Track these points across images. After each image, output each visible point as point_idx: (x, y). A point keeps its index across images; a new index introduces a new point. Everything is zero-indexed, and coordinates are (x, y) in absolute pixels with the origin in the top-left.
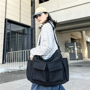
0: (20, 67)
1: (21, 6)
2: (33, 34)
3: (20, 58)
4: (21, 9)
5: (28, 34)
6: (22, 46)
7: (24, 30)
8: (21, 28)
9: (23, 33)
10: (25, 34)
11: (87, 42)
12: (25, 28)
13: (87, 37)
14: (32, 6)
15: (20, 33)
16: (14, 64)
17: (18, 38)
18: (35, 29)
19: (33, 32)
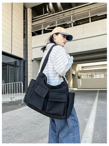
0: (11, 98)
1: (13, 37)
2: (26, 66)
3: (11, 90)
4: (13, 39)
5: (20, 66)
6: (13, 78)
7: (16, 62)
8: (12, 60)
9: (15, 65)
10: (17, 66)
11: (73, 75)
12: (17, 60)
13: (72, 70)
14: (24, 37)
15: (11, 65)
16: (7, 96)
17: (9, 70)
18: (27, 61)
19: (26, 64)
